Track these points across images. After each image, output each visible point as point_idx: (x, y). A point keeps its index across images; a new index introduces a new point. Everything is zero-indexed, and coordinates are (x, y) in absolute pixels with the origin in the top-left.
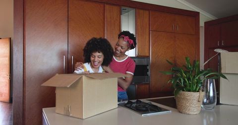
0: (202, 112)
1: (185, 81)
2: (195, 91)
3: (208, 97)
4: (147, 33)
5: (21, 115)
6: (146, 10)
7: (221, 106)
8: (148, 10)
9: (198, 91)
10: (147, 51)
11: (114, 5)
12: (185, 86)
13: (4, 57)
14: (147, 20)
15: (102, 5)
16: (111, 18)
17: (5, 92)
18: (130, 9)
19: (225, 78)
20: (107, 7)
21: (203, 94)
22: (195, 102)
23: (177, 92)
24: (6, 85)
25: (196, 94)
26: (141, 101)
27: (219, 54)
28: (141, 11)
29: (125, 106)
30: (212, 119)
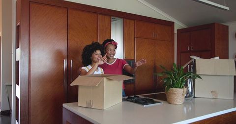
0: (184, 103)
1: (173, 81)
2: (180, 88)
3: (188, 92)
4: (133, 40)
5: (27, 112)
6: (132, 20)
7: (195, 99)
8: (134, 20)
9: (182, 88)
10: (132, 55)
11: (105, 15)
12: (173, 84)
14: (132, 28)
15: (96, 15)
16: (103, 26)
18: (117, 18)
19: (200, 78)
20: (100, 17)
21: (185, 89)
22: (181, 95)
23: (168, 89)
25: (181, 90)
26: (138, 97)
27: (195, 60)
28: (128, 21)
29: (126, 100)
30: (190, 109)
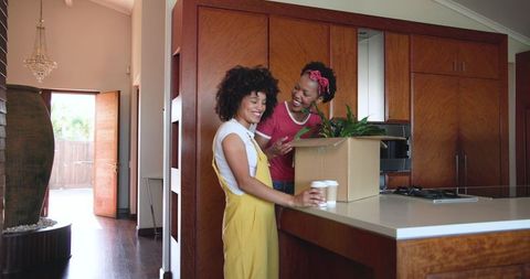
6: (403, 33)
8: (409, 34)
10: (405, 110)
13: (107, 128)
15: (325, 27)
16: (340, 50)
17: (107, 196)
24: (110, 183)
